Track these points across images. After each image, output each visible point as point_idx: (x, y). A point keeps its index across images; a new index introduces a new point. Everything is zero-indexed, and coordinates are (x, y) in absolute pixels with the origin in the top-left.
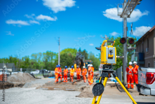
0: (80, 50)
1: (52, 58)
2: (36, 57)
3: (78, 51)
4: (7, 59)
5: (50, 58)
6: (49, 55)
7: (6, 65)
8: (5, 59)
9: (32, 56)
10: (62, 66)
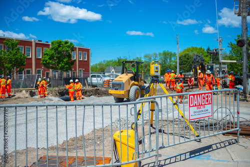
0: (208, 49)
1: (170, 59)
2: (150, 58)
3: (206, 51)
4: (115, 62)
5: (168, 60)
6: (167, 56)
7: (114, 68)
8: (113, 61)
9: (145, 56)
10: (183, 69)
